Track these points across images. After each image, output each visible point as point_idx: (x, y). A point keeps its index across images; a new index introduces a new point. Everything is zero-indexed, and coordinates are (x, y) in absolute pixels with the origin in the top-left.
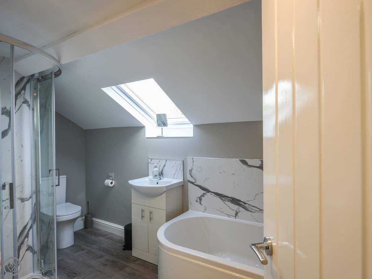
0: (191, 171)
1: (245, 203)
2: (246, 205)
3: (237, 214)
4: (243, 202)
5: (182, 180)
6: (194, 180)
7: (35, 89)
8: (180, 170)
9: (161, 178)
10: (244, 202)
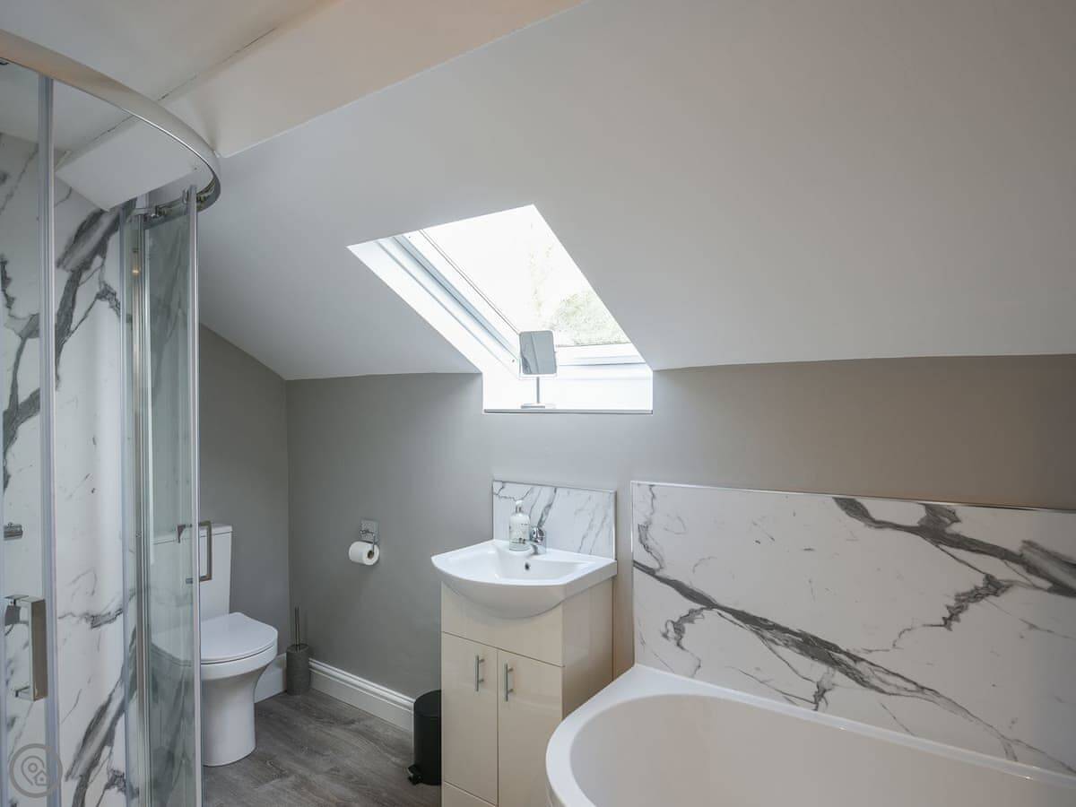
0: (644, 529)
1: (856, 659)
2: (860, 667)
3: (822, 696)
4: (847, 654)
5: (612, 560)
6: (657, 560)
7: (135, 251)
8: (603, 522)
9: (540, 548)
10: (853, 653)
